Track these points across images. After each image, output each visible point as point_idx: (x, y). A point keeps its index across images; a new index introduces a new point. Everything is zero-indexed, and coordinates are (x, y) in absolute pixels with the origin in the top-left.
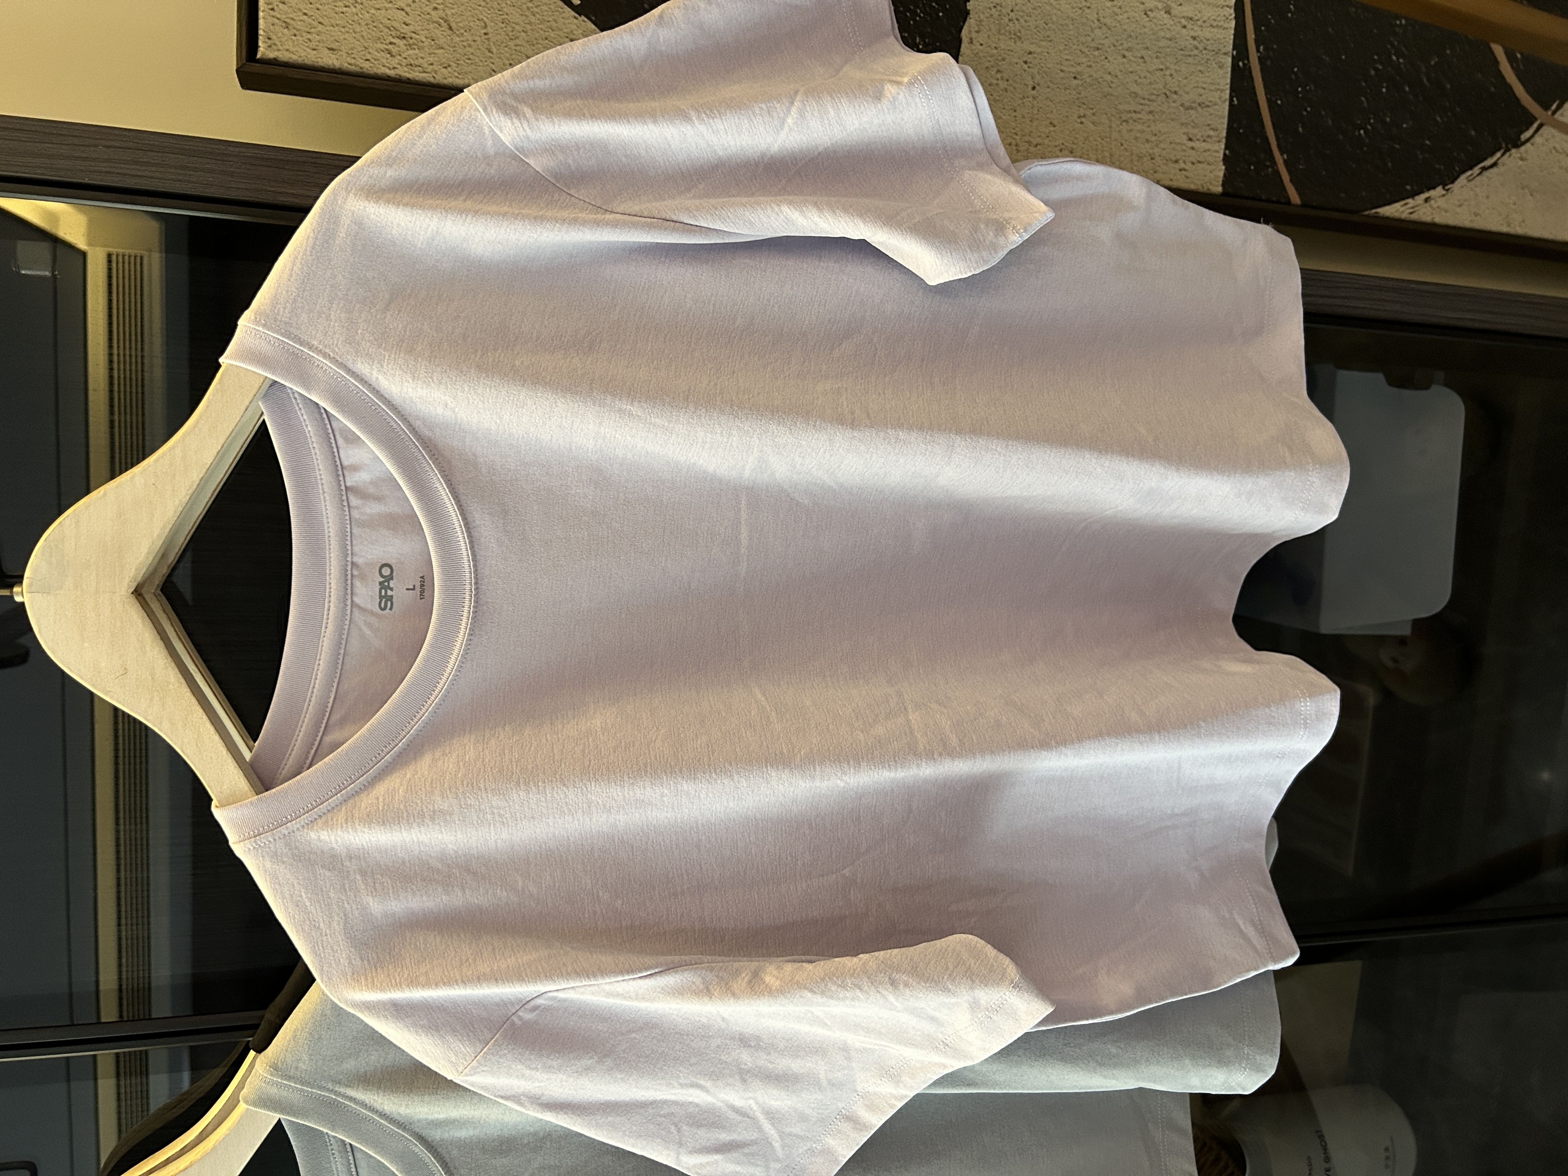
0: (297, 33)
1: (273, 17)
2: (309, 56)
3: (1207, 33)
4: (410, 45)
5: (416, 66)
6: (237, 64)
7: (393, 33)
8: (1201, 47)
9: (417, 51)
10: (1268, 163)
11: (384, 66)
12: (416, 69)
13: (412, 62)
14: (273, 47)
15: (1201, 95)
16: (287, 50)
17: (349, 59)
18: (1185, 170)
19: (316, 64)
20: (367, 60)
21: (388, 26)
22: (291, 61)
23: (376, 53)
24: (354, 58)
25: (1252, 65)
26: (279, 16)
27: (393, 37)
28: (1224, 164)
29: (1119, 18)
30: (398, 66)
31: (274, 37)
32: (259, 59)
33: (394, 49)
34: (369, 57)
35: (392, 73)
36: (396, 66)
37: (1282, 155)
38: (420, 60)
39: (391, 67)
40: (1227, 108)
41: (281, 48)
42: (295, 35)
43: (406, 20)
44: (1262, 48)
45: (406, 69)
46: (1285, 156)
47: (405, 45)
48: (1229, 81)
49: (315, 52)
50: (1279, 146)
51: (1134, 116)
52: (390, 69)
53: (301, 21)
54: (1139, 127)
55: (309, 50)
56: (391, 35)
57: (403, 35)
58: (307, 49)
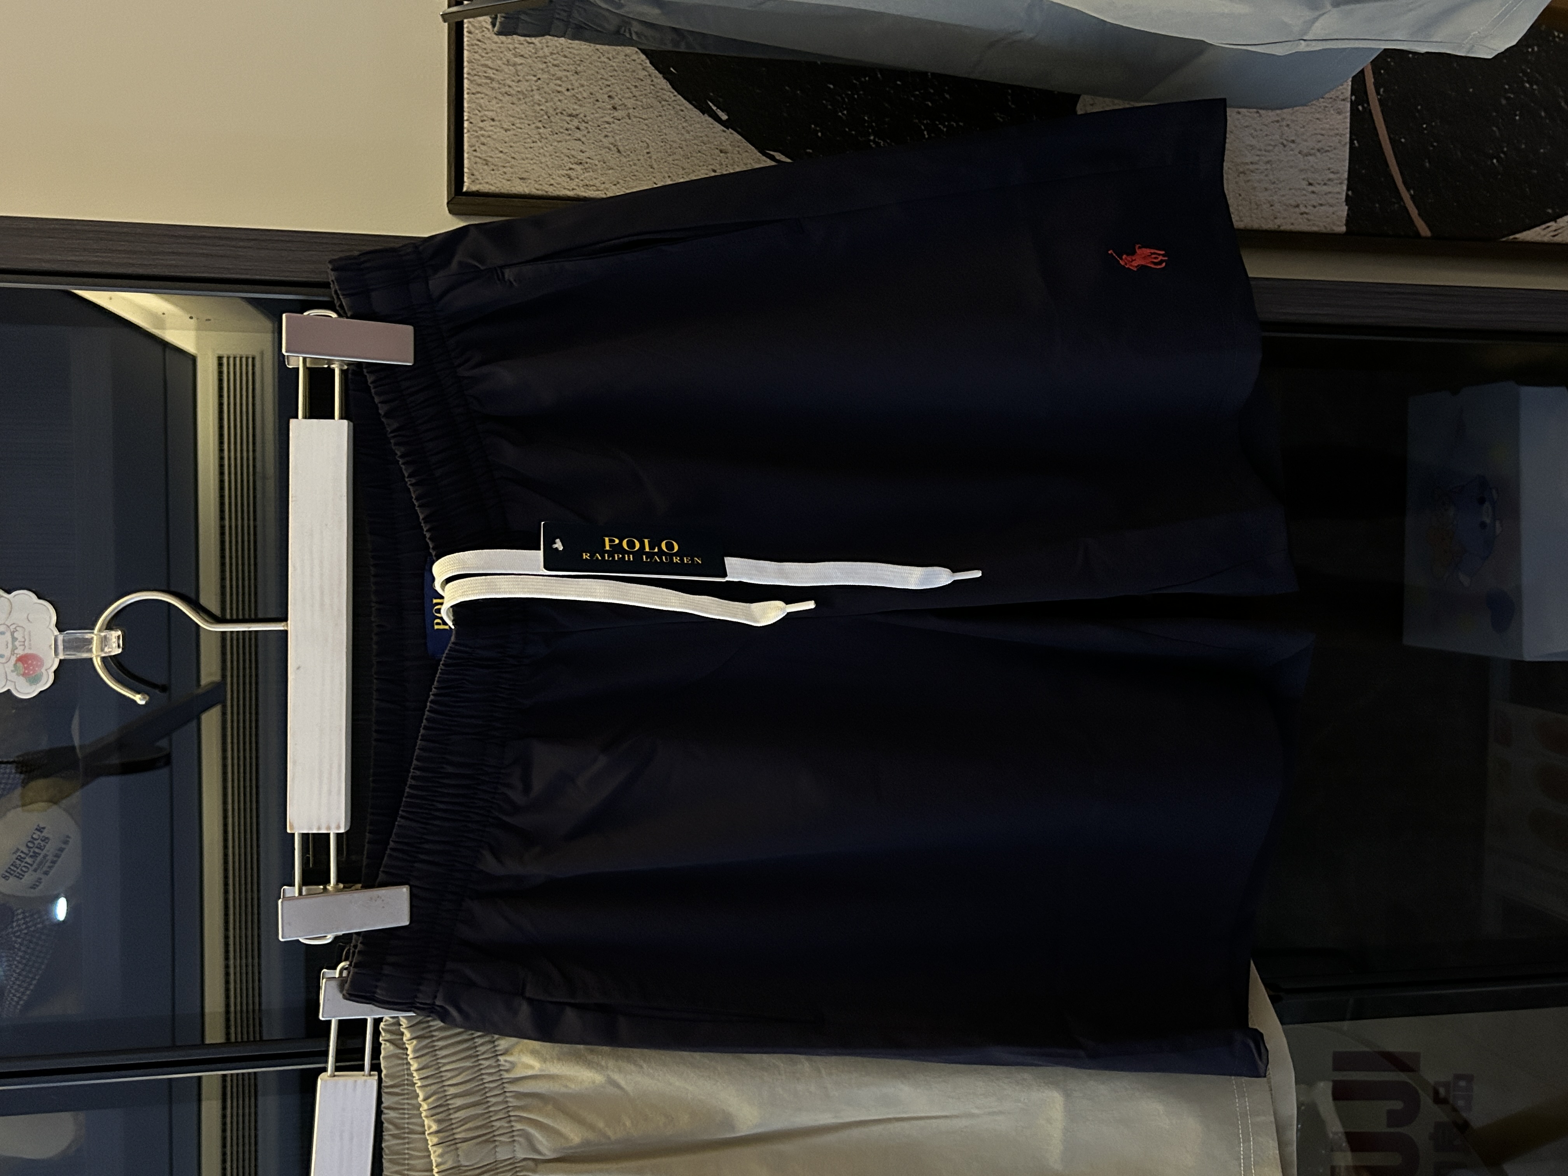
0: (495, 168)
1: (476, 157)
2: (504, 187)
4: (585, 169)
5: (591, 186)
6: (448, 198)
7: (572, 160)
9: (591, 173)
10: (1394, 200)
11: (565, 189)
12: (591, 188)
13: (588, 183)
14: (477, 181)
15: (1319, 142)
16: (487, 183)
17: (536, 185)
18: (1306, 213)
19: (510, 192)
20: (552, 185)
21: (568, 154)
22: (490, 191)
23: (558, 178)
24: (541, 184)
25: (1372, 107)
26: (480, 156)
27: (572, 164)
28: (1347, 205)
30: (576, 188)
31: (476, 173)
32: (464, 192)
33: (573, 174)
34: (552, 182)
35: (571, 194)
36: (575, 187)
37: (1408, 190)
38: (595, 181)
39: (571, 188)
40: (1348, 151)
41: (483, 182)
42: (493, 170)
43: (583, 148)
44: (1382, 90)
45: (582, 189)
46: (1412, 192)
47: (582, 169)
48: (1348, 125)
49: (509, 183)
50: (1405, 183)
51: (1251, 167)
52: (569, 190)
53: (498, 158)
54: (1257, 177)
55: (504, 181)
56: (570, 162)
57: (580, 161)
58: (502, 180)
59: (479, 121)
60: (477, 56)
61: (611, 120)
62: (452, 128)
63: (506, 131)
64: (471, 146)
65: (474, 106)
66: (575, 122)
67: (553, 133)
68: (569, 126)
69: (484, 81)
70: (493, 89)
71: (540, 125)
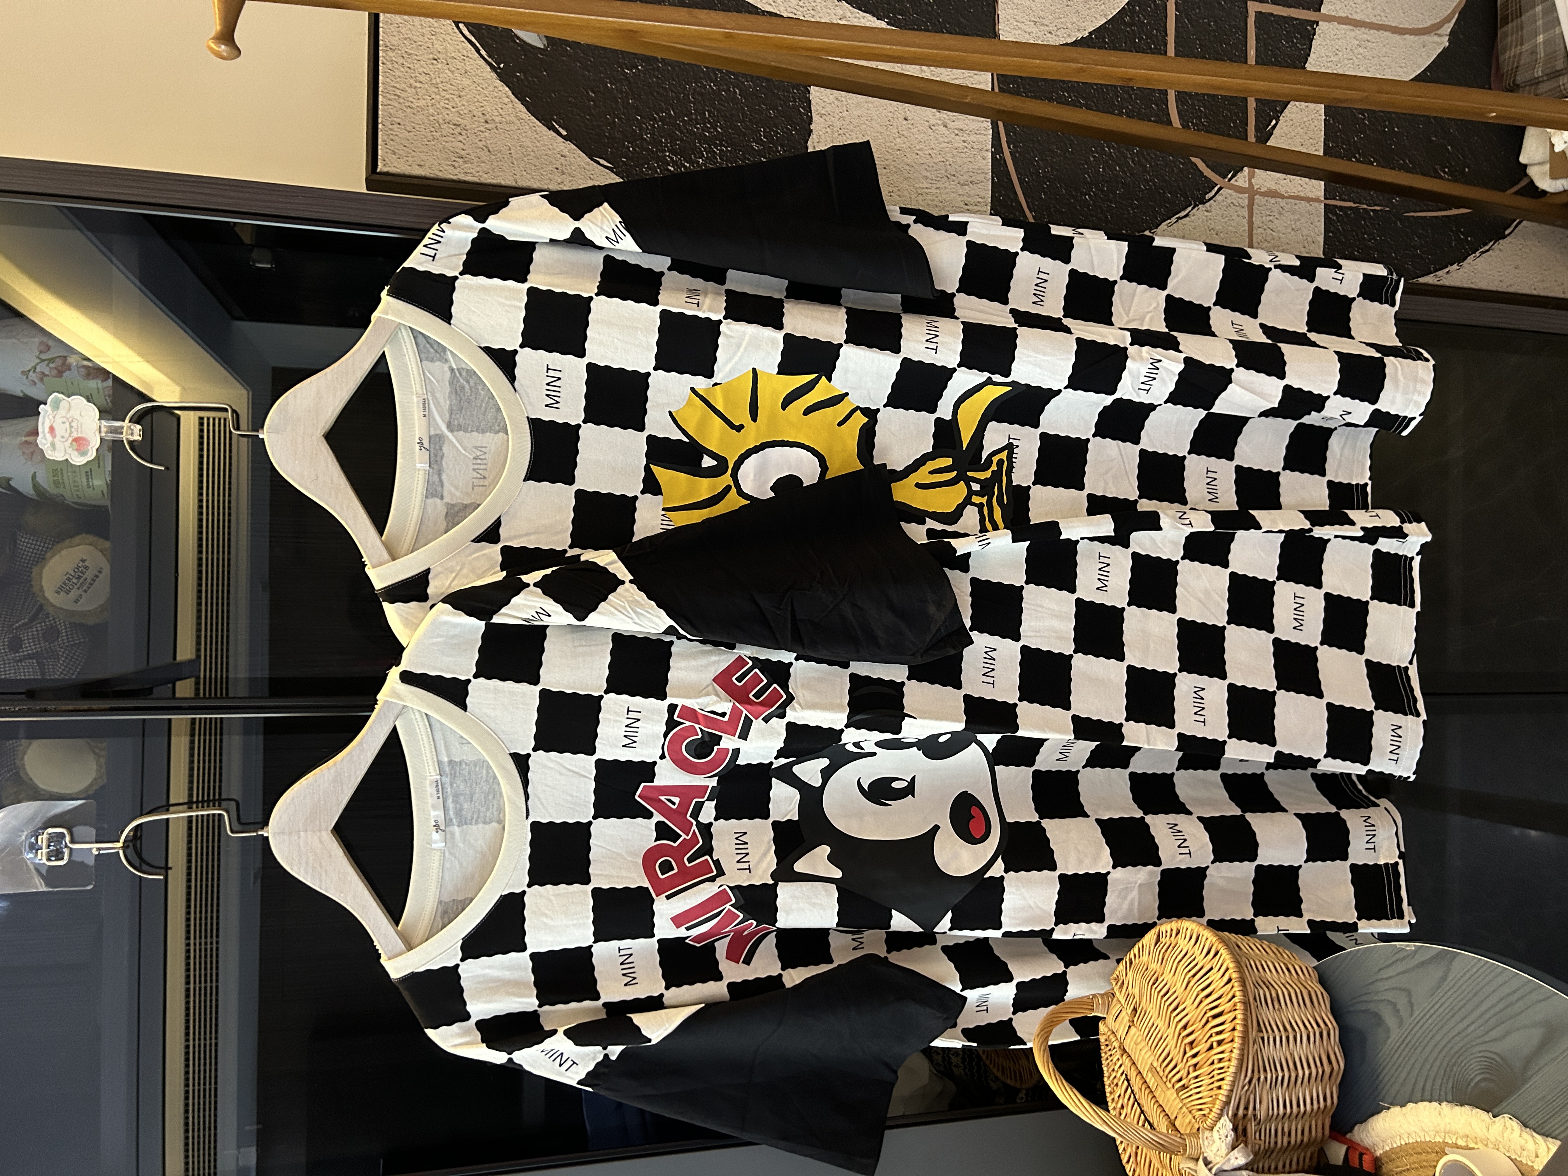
0: (401, 158)
1: (386, 148)
2: (407, 170)
3: (973, 138)
4: (465, 162)
6: (366, 175)
7: (456, 155)
8: (969, 147)
9: (469, 165)
11: (450, 174)
13: (467, 171)
14: (386, 165)
15: (971, 177)
16: (395, 167)
19: (411, 174)
20: (439, 171)
21: (453, 151)
22: (397, 172)
23: (445, 167)
24: (433, 170)
25: (1006, 157)
26: (390, 148)
27: (456, 158)
29: (912, 131)
31: (387, 160)
32: (378, 173)
33: (456, 164)
34: (441, 169)
35: (455, 178)
36: (457, 173)
37: (1031, 212)
38: (472, 170)
39: (454, 174)
40: (990, 184)
41: (390, 166)
42: (399, 158)
43: (464, 147)
44: (1012, 147)
45: (462, 175)
47: (463, 162)
48: (990, 167)
49: (410, 167)
50: (1028, 207)
53: (402, 150)
54: (929, 197)
55: (407, 167)
56: (454, 156)
57: (461, 156)
58: (405, 166)
59: (389, 124)
60: (388, 80)
61: (484, 130)
62: (370, 127)
63: (409, 132)
64: (383, 141)
65: (385, 114)
66: (459, 130)
67: (442, 136)
68: (455, 132)
69: (393, 97)
70: (399, 103)
71: (432, 129)
